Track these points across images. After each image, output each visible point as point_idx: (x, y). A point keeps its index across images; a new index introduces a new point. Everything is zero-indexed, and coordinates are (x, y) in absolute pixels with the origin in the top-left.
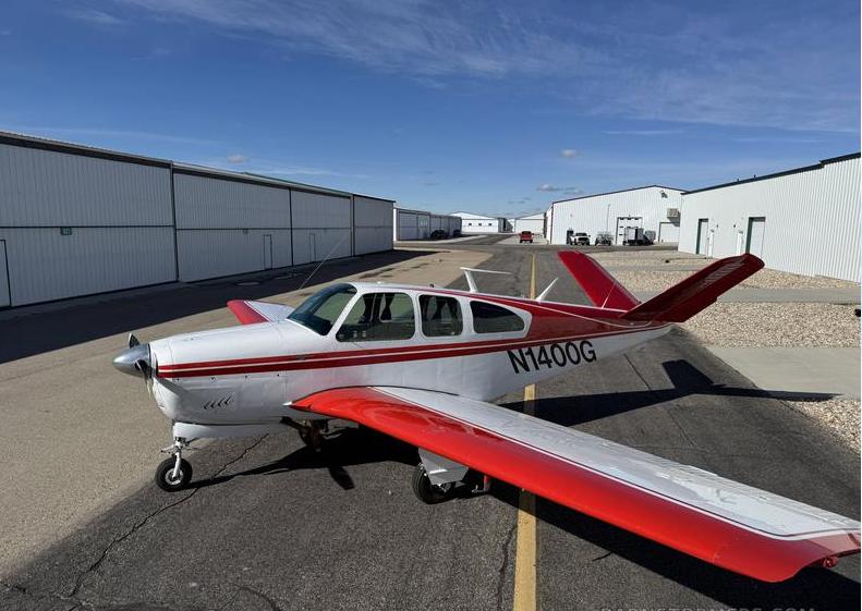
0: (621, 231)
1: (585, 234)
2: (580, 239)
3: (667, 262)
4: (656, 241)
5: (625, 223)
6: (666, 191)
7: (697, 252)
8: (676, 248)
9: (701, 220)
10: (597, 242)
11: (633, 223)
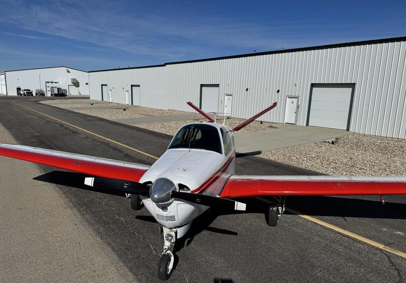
0: (49, 89)
1: (29, 90)
2: (27, 93)
3: (92, 105)
4: (68, 94)
5: (50, 85)
6: (69, 70)
7: (103, 100)
8: (89, 98)
9: (102, 85)
10: (37, 94)
11: (54, 85)
